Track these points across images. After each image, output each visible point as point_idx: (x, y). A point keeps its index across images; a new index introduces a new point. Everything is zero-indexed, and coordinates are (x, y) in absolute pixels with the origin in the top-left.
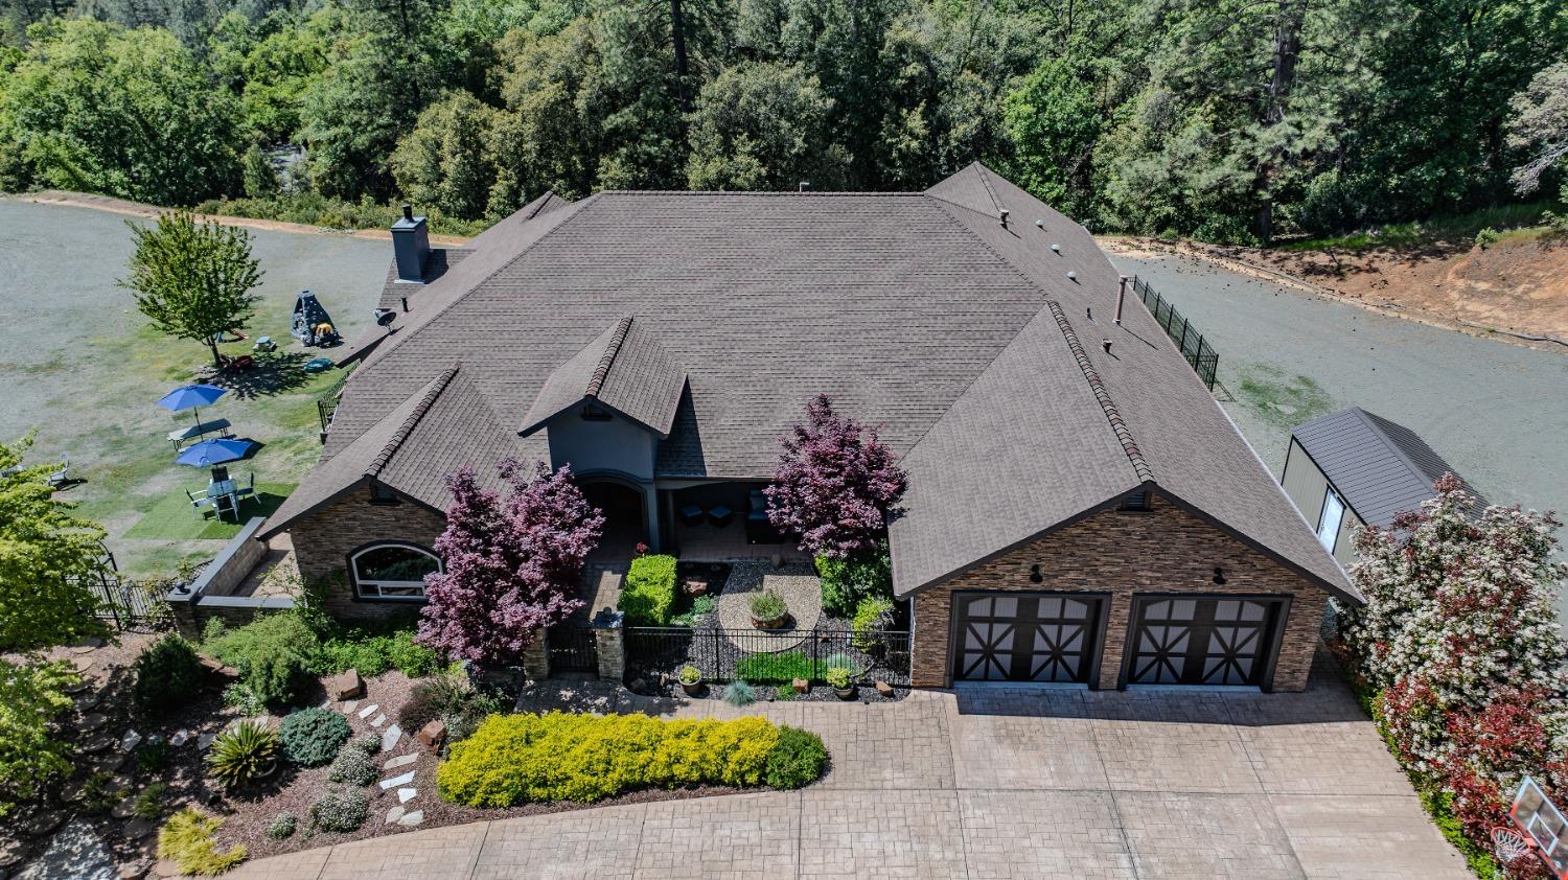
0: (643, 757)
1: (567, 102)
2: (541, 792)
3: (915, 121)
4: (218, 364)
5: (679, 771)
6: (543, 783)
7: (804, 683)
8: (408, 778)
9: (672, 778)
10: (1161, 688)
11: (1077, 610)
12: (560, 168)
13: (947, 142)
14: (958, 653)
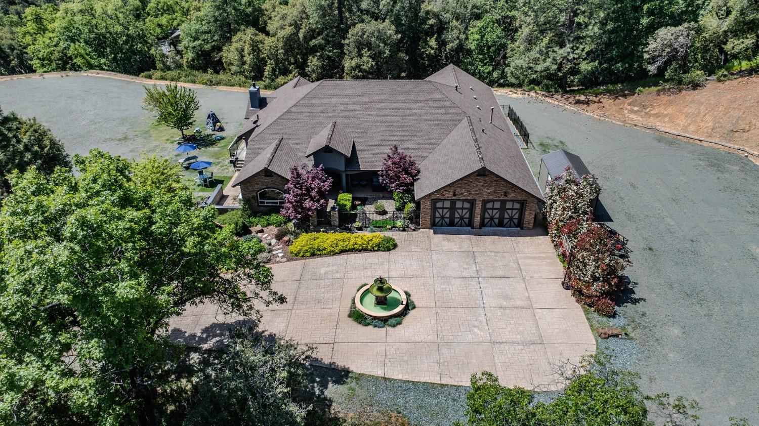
0: (345, 243)
1: (296, 34)
2: (319, 253)
3: (433, 42)
4: (184, 138)
5: (356, 247)
6: (319, 250)
7: (390, 227)
8: (280, 251)
9: (354, 249)
10: (492, 228)
11: (467, 205)
12: (292, 60)
13: (445, 50)
14: (433, 217)
